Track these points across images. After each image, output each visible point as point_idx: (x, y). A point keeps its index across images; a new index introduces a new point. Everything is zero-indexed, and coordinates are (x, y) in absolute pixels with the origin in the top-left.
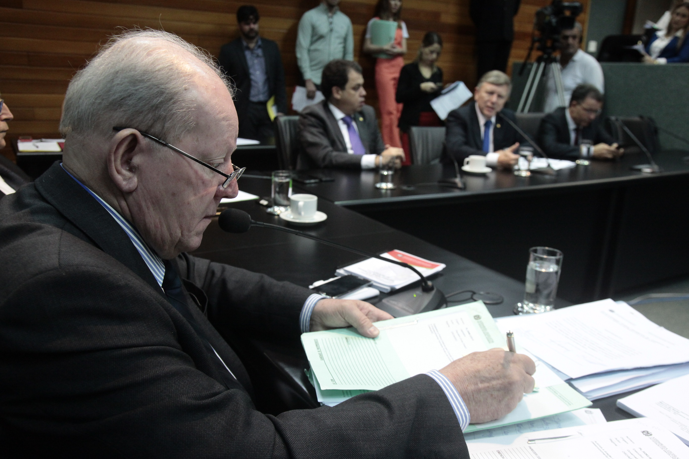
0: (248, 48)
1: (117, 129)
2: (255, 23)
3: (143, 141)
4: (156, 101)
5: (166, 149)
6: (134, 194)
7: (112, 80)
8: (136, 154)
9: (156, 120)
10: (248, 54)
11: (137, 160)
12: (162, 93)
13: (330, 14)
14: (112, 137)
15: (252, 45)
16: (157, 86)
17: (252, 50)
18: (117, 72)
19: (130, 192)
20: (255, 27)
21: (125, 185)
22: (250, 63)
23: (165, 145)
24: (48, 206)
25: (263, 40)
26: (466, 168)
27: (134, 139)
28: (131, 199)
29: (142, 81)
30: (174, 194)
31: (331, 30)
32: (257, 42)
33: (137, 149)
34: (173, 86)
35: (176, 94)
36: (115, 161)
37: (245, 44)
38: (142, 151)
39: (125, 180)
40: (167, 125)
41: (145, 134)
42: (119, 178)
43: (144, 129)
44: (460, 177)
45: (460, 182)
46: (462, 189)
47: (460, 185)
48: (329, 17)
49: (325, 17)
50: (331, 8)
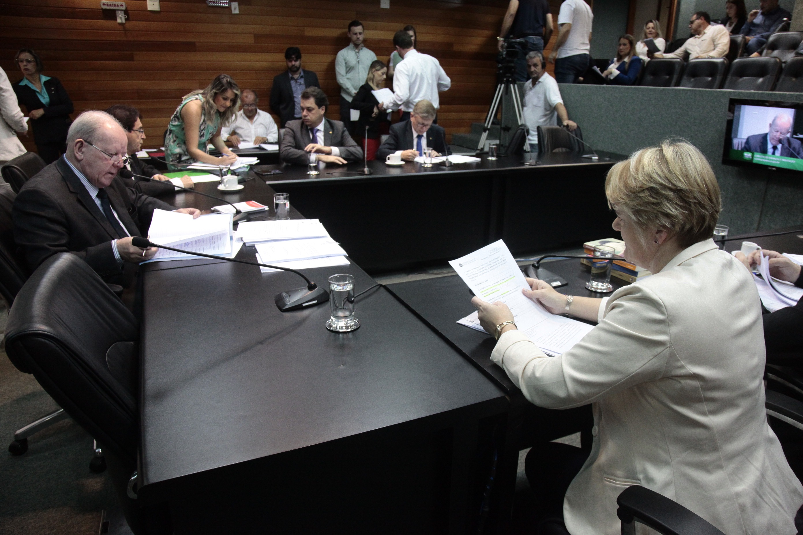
0: (293, 78)
2: (296, 61)
3: (85, 143)
4: (89, 131)
5: (92, 147)
9: (89, 136)
10: (293, 83)
11: (84, 149)
12: (91, 128)
13: (357, 51)
15: (296, 76)
16: (90, 126)
17: (296, 80)
19: (81, 160)
20: (297, 63)
21: (79, 158)
22: (294, 89)
23: (92, 145)
25: (304, 71)
26: (388, 162)
27: (82, 143)
28: (81, 163)
29: (86, 125)
30: (95, 162)
31: (358, 62)
32: (300, 74)
35: (95, 129)
36: (76, 149)
37: (291, 76)
38: (85, 147)
39: (79, 156)
40: (92, 139)
41: (86, 141)
42: (77, 155)
44: (368, 167)
45: (367, 170)
46: (367, 175)
47: (366, 173)
48: (356, 53)
49: (354, 52)
50: (356, 46)
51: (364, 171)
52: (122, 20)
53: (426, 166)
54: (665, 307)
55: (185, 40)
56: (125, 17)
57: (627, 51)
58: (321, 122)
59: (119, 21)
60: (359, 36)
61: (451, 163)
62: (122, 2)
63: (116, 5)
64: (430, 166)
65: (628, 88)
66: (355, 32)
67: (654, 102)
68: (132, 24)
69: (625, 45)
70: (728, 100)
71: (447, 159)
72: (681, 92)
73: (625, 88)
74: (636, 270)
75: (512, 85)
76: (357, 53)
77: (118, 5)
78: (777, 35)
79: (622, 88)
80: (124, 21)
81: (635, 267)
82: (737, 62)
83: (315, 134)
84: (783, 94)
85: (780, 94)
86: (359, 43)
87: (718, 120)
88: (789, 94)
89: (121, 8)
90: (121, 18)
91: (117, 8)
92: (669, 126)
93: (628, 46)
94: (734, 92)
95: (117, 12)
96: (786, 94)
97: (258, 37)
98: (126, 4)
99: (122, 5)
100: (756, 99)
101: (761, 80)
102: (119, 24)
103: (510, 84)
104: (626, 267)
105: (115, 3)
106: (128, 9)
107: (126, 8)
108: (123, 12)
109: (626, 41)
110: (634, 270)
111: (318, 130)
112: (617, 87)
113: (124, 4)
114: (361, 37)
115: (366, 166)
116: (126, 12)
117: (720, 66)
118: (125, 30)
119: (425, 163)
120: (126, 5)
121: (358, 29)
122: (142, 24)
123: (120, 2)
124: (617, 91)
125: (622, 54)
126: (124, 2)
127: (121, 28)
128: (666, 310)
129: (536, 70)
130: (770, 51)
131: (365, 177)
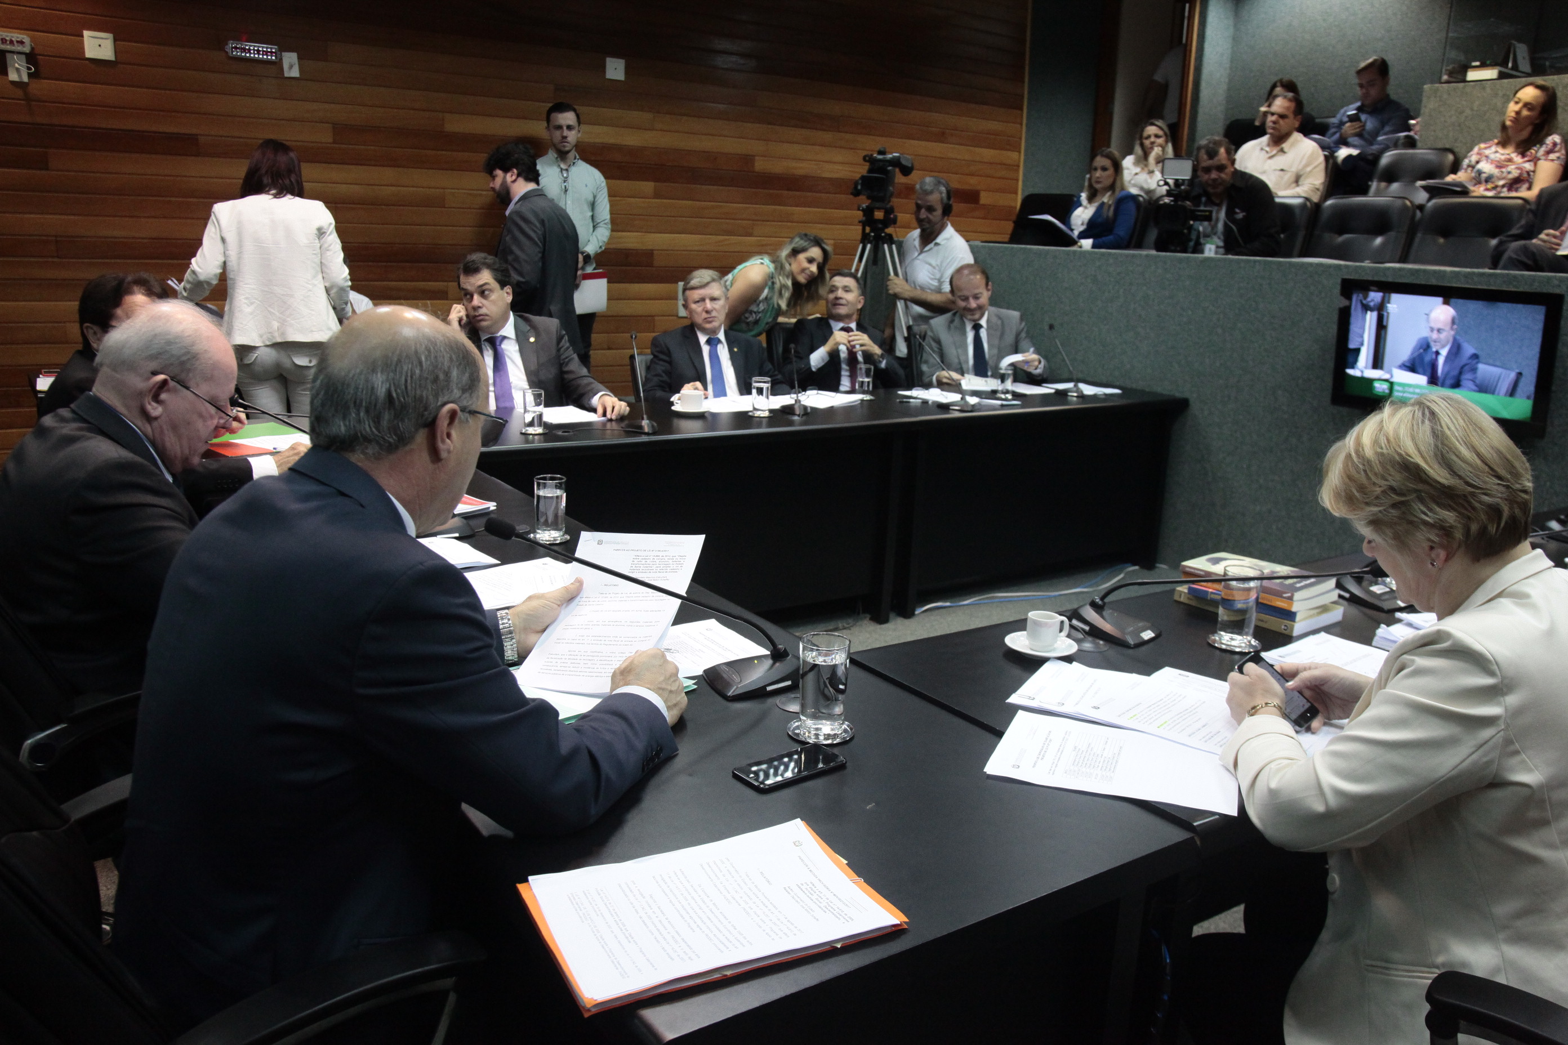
1: (155, 373)
3: (172, 384)
4: (184, 358)
5: (188, 392)
6: (159, 420)
7: (151, 341)
8: (163, 392)
9: (184, 372)
11: (163, 396)
12: (190, 352)
13: (564, 166)
14: (149, 379)
16: (186, 347)
18: (156, 335)
19: (156, 418)
21: (153, 413)
23: (187, 388)
24: (90, 425)
26: (677, 407)
27: (165, 382)
28: (155, 424)
29: (176, 343)
30: (189, 423)
33: (166, 388)
34: (196, 348)
35: (198, 354)
36: (149, 395)
38: (168, 391)
39: (153, 409)
40: (191, 375)
41: (172, 379)
42: (150, 408)
43: (172, 375)
44: (649, 418)
45: (648, 425)
46: (648, 434)
47: (646, 430)
48: (562, 170)
49: (557, 170)
50: (562, 155)
51: (641, 427)
52: (20, 76)
53: (757, 414)
54: (1497, 663)
55: (175, 130)
56: (29, 69)
57: (1108, 182)
58: (506, 319)
59: (13, 76)
60: (566, 132)
61: (805, 408)
62: (23, 34)
63: (6, 40)
64: (766, 414)
65: (1133, 256)
66: (557, 124)
67: (1188, 283)
68: (43, 87)
69: (1104, 169)
70: (1339, 281)
71: (797, 401)
72: (1242, 265)
73: (1127, 256)
74: (1294, 609)
75: (886, 246)
76: (564, 172)
77: (11, 42)
78: (1393, 155)
79: (1121, 255)
80: (25, 79)
81: (1291, 605)
82: (1331, 206)
83: (498, 347)
84: (1440, 271)
85: (1435, 272)
86: (567, 149)
87: (1318, 319)
88: (1452, 272)
89: (19, 48)
90: (18, 70)
91: (9, 47)
92: (1220, 331)
93: (1111, 171)
94: (1347, 267)
95: (8, 56)
96: (1445, 272)
97: (341, 130)
98: (33, 39)
99: (21, 43)
100: (1390, 280)
101: (1379, 241)
102: (13, 83)
103: (884, 244)
104: (1273, 604)
105: (4, 37)
106: (37, 51)
107: (33, 49)
108: (23, 57)
109: (1107, 162)
110: (1288, 608)
111: (504, 338)
112: (1110, 254)
113: (27, 40)
114: (572, 136)
115: (645, 416)
116: (31, 58)
117: (1297, 211)
118: (28, 98)
119: (755, 409)
120: (31, 41)
121: (568, 118)
122: (70, 88)
123: (15, 35)
124: (1111, 261)
125: (1098, 186)
126: (28, 35)
127: (19, 93)
128: (1499, 668)
129: (931, 217)
130: (1383, 184)
131: (644, 439)
